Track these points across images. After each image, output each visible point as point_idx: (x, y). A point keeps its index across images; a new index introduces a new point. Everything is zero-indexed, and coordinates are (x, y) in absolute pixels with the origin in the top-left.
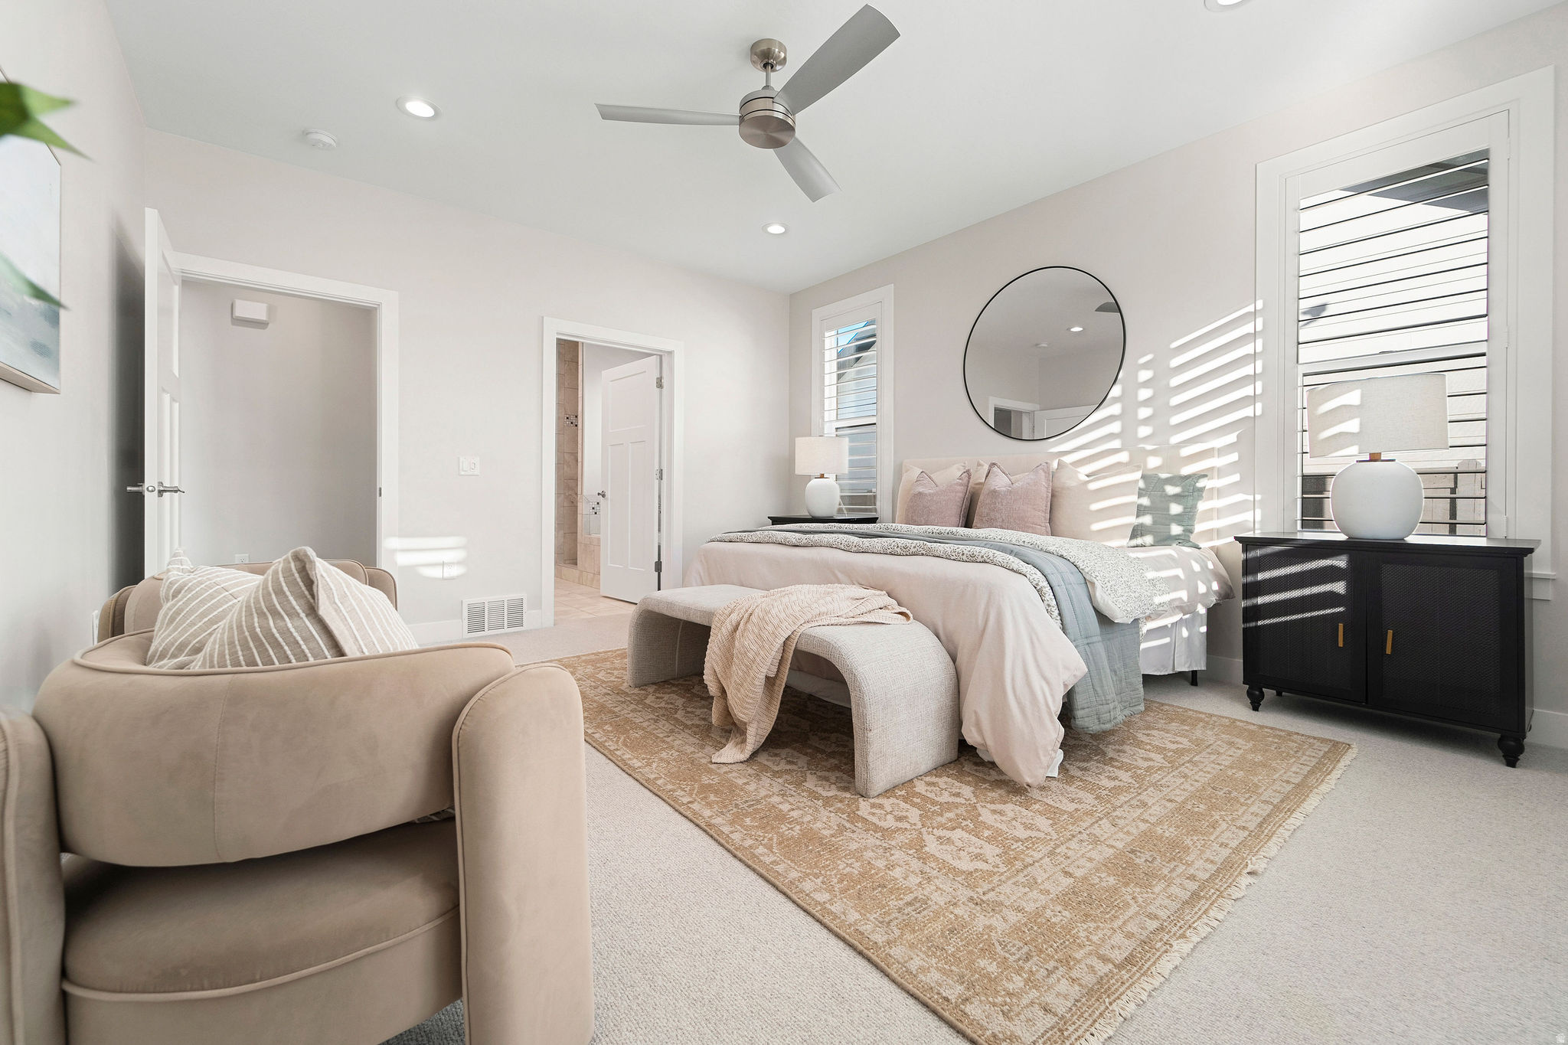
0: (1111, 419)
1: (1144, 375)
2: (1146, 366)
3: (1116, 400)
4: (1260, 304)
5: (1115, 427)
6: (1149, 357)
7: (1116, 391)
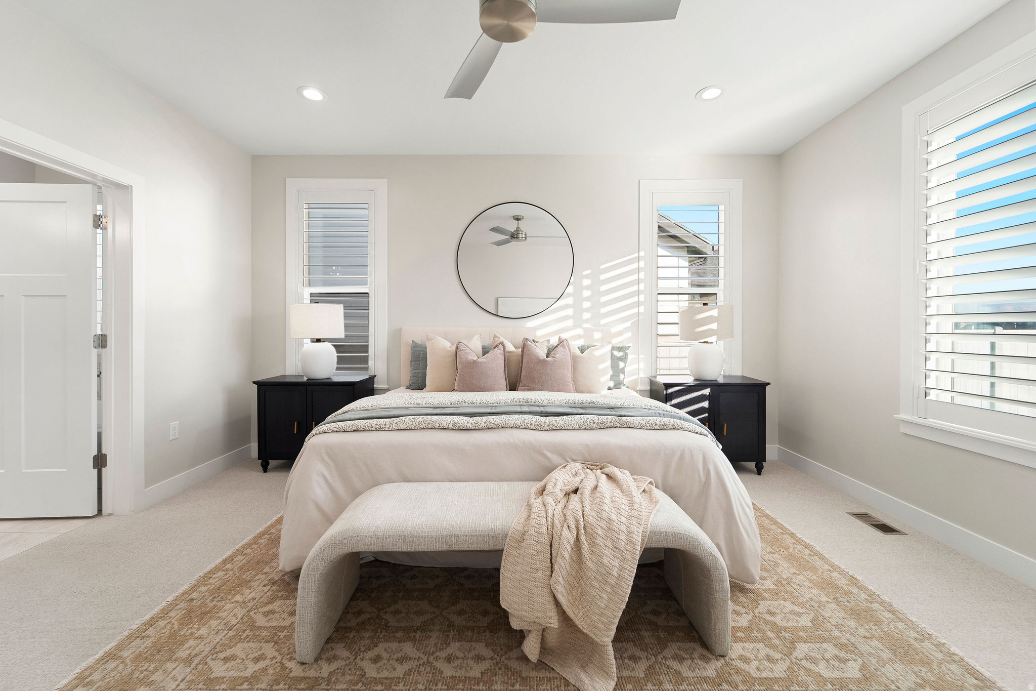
0: (567, 306)
1: (586, 282)
2: (587, 277)
3: (569, 295)
4: (642, 254)
5: (570, 312)
6: (588, 272)
7: (570, 289)
